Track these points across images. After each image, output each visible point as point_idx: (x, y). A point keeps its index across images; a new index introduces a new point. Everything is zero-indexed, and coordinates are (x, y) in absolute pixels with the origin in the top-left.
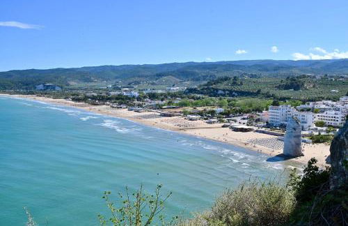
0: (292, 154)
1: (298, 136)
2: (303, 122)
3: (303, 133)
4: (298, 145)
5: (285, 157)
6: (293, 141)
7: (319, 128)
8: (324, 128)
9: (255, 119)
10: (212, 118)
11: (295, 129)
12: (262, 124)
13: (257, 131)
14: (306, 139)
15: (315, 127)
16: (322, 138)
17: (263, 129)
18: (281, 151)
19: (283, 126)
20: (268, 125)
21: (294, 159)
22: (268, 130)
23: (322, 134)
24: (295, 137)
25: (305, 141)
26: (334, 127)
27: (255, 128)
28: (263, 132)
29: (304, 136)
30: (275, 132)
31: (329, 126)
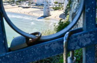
0: (47, 15)
1: (49, 8)
2: (50, 3)
3: (50, 7)
4: (49, 11)
5: (44, 17)
6: (47, 10)
7: (56, 4)
8: (58, 4)
9: (31, 3)
10: (13, 3)
11: (47, 6)
12: (34, 5)
13: (32, 8)
14: (51, 9)
15: (54, 4)
16: (57, 8)
17: (35, 7)
18: (43, 15)
19: (42, 5)
20: (37, 5)
21: (48, 17)
22: (37, 7)
23: (57, 6)
24: (47, 8)
25: (51, 10)
26: (61, 4)
27: (32, 6)
28: (35, 8)
29: (51, 8)
30: (40, 7)
31: (59, 3)
